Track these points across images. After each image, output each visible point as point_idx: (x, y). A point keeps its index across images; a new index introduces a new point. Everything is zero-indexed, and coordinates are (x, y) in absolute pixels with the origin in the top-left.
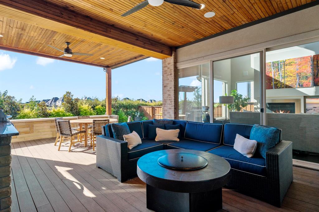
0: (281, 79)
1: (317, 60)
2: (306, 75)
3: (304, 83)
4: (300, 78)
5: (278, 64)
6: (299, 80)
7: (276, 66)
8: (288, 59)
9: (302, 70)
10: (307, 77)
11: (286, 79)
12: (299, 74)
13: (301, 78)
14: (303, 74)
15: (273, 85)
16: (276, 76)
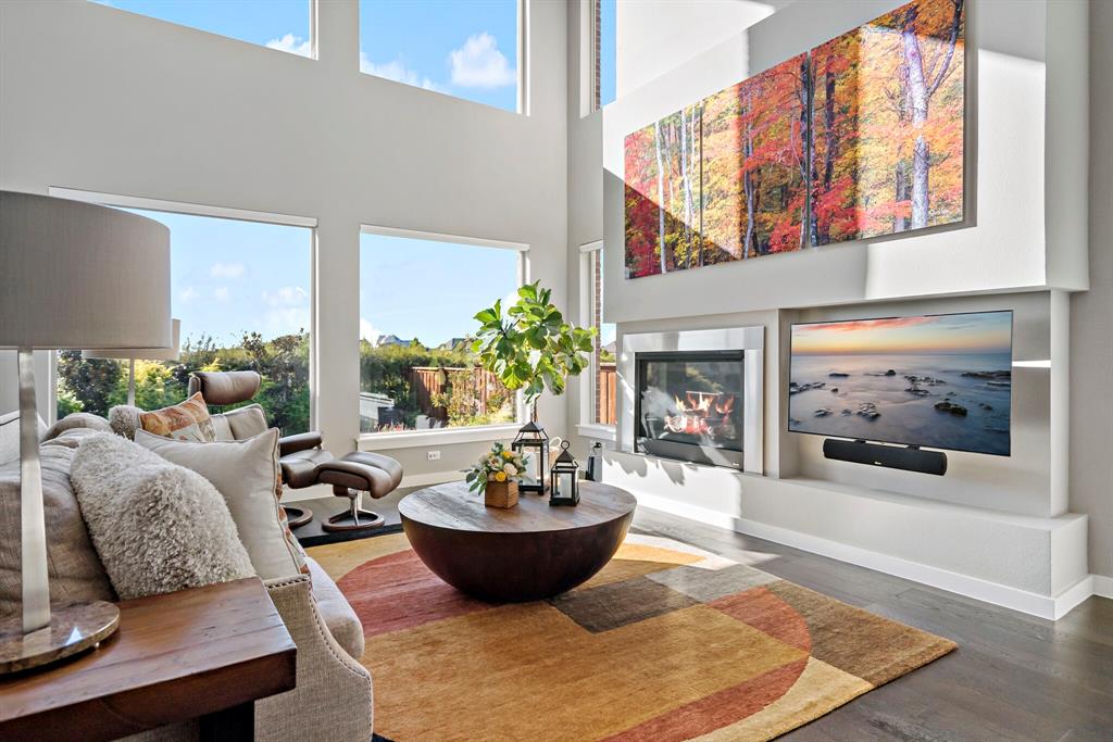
0: (687, 213)
1: (829, 75)
2: (784, 181)
3: (772, 230)
4: (758, 197)
5: (679, 129)
6: (755, 211)
7: (673, 141)
8: (715, 93)
9: (768, 149)
10: (785, 189)
11: (705, 212)
12: (755, 177)
13: (763, 198)
14: (770, 175)
15: (662, 253)
16: (672, 201)
